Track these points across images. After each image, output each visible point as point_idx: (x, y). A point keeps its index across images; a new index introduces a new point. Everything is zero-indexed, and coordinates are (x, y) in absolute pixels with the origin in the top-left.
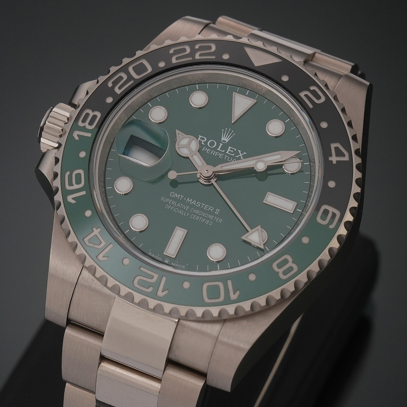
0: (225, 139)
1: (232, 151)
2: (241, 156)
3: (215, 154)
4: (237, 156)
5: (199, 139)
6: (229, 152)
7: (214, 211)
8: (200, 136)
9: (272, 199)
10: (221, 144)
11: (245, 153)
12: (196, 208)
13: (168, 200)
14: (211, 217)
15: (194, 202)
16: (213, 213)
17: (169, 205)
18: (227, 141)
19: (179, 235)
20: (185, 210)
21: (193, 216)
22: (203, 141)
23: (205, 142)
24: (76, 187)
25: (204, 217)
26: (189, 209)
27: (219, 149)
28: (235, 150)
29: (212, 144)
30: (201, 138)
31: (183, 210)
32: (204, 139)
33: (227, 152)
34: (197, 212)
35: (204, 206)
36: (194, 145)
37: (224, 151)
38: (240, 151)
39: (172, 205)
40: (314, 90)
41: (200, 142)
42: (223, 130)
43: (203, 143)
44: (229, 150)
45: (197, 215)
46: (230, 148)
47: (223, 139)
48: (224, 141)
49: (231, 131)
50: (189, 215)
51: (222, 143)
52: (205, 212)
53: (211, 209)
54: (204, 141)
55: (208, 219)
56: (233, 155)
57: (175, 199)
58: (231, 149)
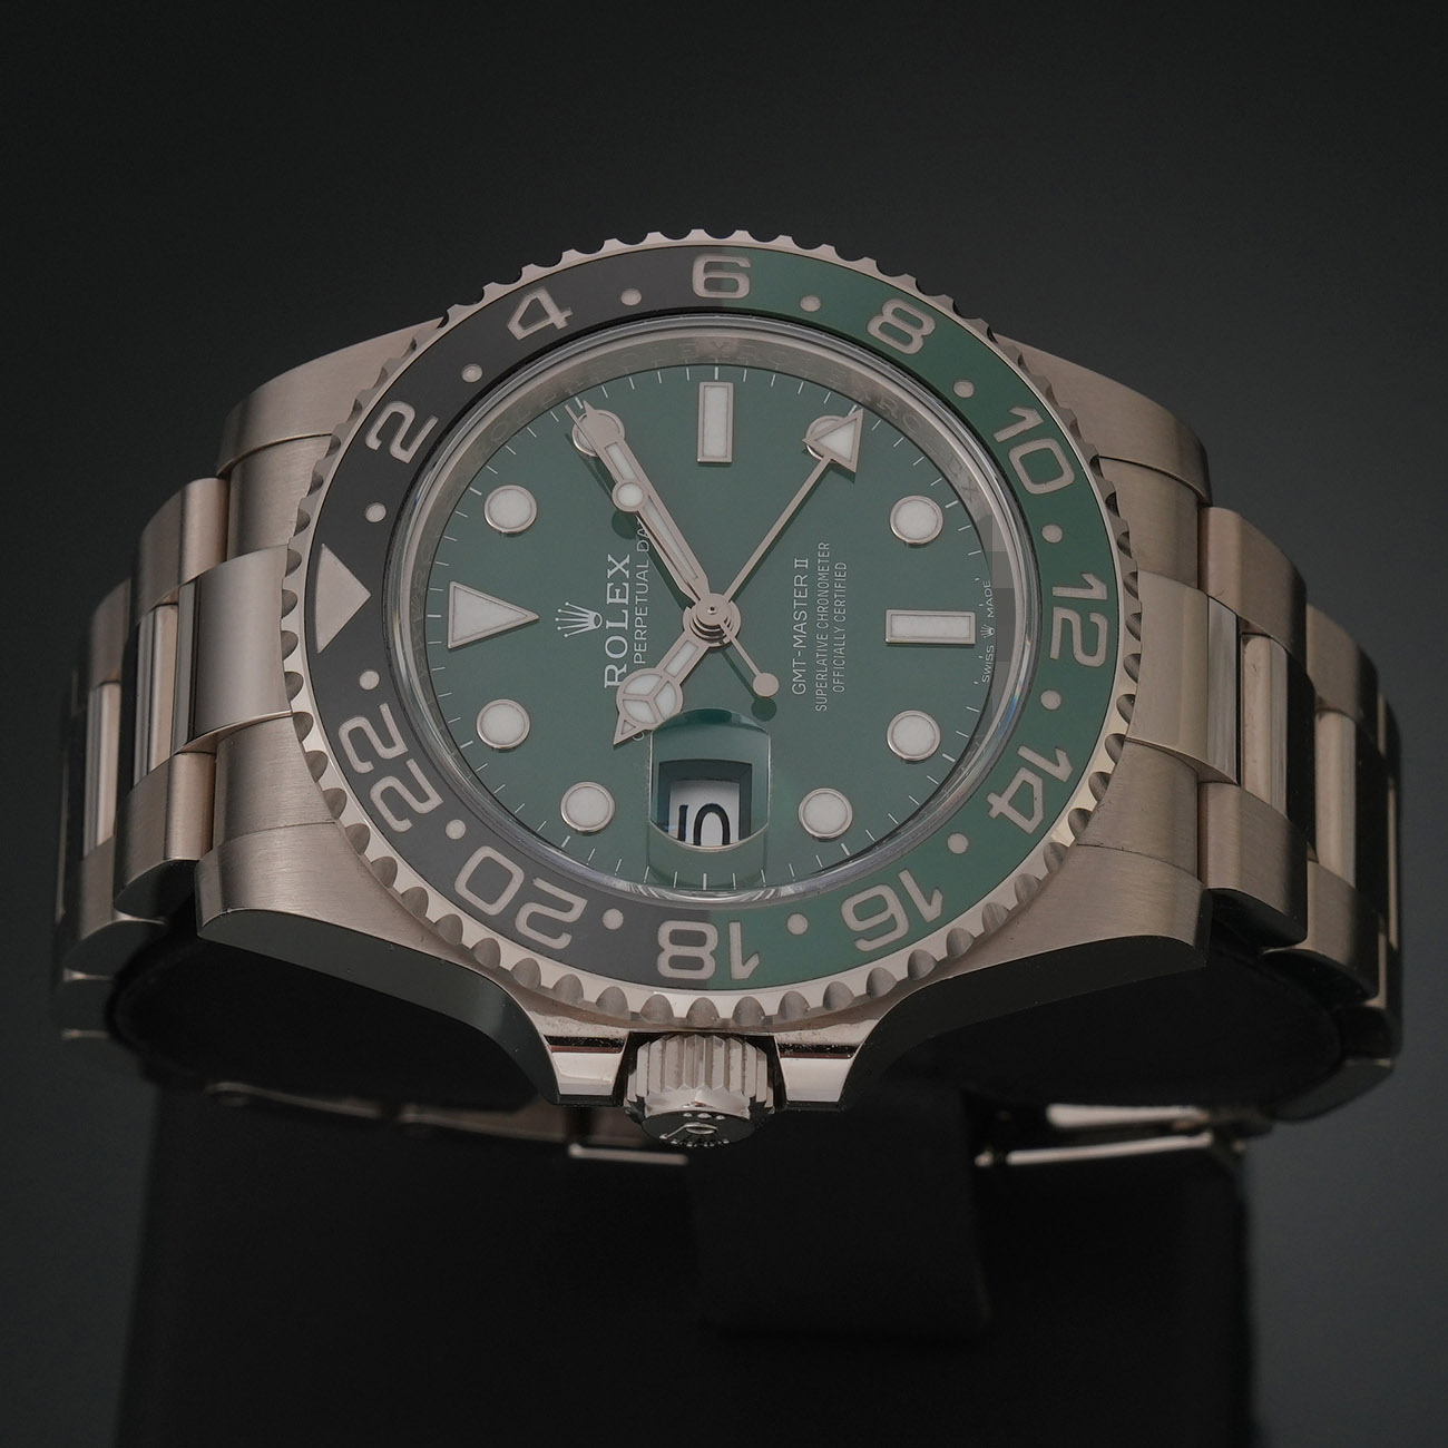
0: (589, 620)
1: (618, 591)
2: (623, 563)
3: (642, 630)
4: (627, 573)
5: (616, 683)
6: (622, 596)
7: (802, 571)
8: (607, 683)
9: (715, 441)
10: (609, 624)
11: (610, 558)
12: (813, 616)
13: (820, 694)
14: (822, 573)
15: (800, 628)
16: (812, 573)
17: (831, 686)
18: (592, 614)
19: (906, 626)
20: (831, 641)
21: (840, 617)
22: (618, 673)
23: (619, 663)
24: (895, 907)
25: (832, 589)
26: (823, 633)
27: (625, 625)
28: (609, 585)
29: (616, 647)
30: (611, 678)
31: (831, 647)
32: (611, 671)
33: (626, 601)
34: (822, 610)
35: (799, 600)
36: (642, 683)
37: (626, 612)
38: (610, 573)
39: (830, 678)
40: (378, 436)
41: (622, 677)
42: (566, 636)
43: (624, 670)
44: (617, 600)
45: (831, 606)
46: (609, 600)
47: (592, 626)
48: (597, 621)
49: (560, 616)
50: (838, 625)
51: (604, 624)
52: (813, 590)
53: (800, 581)
54: (616, 669)
55: (831, 577)
56: (626, 585)
57: (809, 678)
58: (613, 595)
